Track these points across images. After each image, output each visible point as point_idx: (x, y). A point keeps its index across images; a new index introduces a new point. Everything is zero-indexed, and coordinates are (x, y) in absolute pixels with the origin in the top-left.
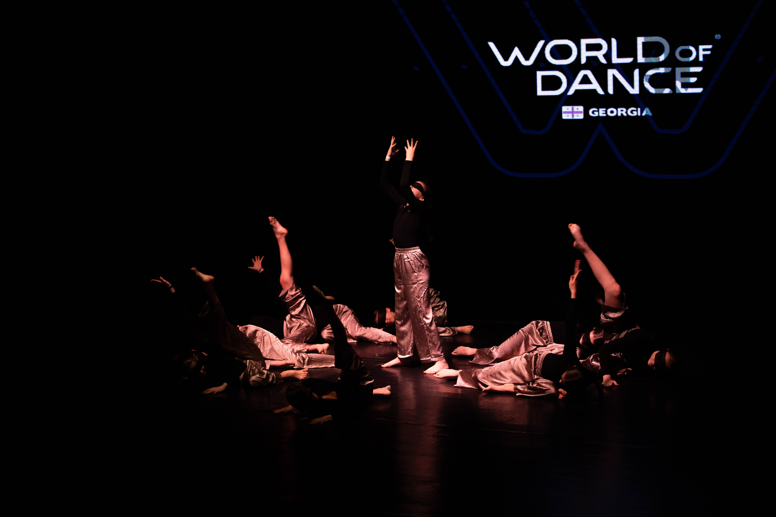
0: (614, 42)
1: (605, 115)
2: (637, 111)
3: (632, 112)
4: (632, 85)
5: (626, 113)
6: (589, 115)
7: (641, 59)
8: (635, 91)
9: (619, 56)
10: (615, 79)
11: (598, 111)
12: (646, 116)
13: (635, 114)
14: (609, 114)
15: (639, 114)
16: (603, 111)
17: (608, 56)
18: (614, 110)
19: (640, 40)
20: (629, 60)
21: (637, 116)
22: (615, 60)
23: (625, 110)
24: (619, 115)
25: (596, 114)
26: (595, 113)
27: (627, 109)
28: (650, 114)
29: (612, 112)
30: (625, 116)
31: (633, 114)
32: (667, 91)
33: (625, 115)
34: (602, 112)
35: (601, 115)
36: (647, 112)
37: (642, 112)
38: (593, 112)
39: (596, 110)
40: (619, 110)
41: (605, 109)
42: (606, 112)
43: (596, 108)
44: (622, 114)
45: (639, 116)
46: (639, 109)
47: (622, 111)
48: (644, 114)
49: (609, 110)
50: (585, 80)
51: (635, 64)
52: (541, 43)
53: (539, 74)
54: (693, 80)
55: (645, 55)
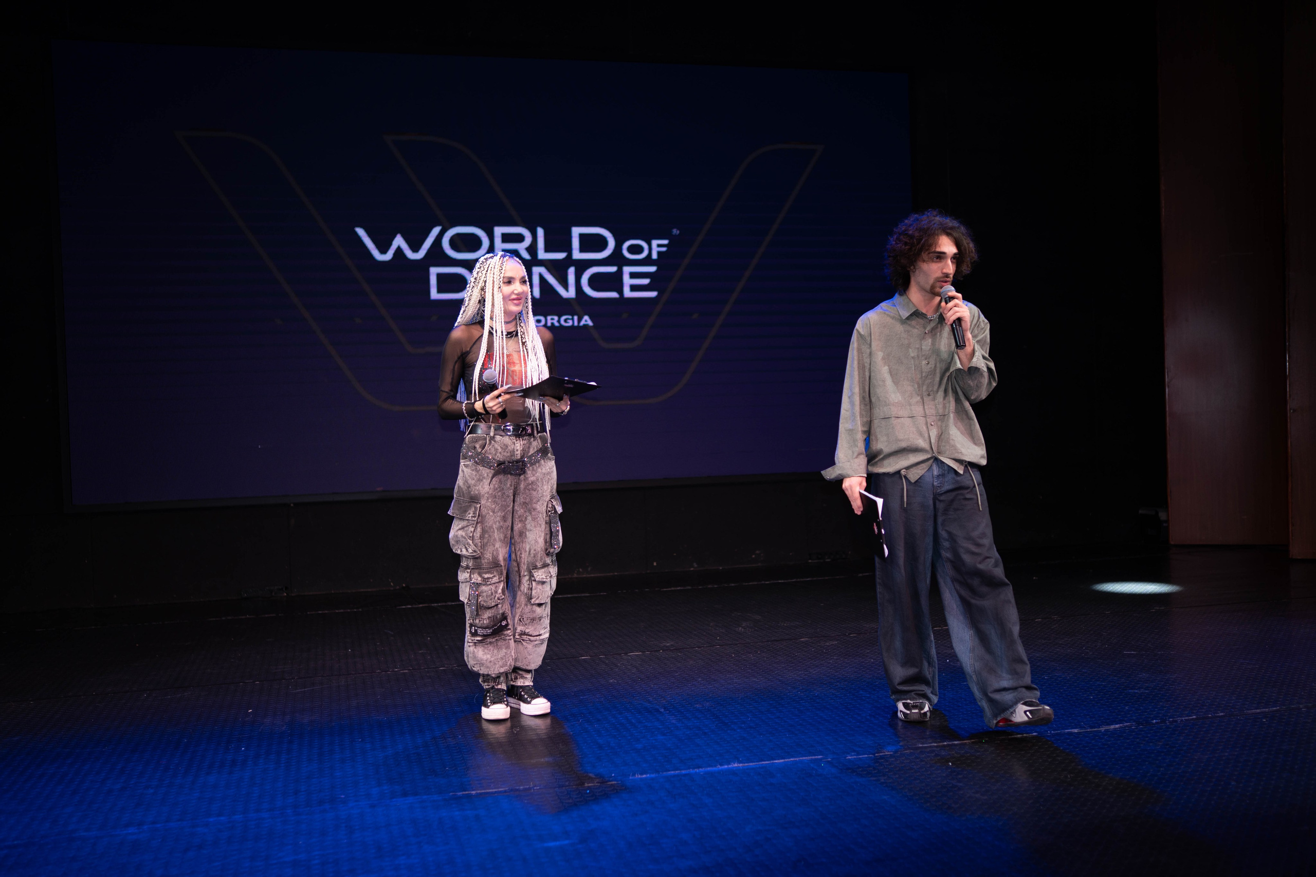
0: (540, 232)
2: (573, 319)
3: (566, 321)
4: (566, 286)
5: (559, 321)
7: (577, 255)
8: (571, 293)
9: (547, 249)
10: (541, 277)
12: (586, 326)
13: (570, 323)
15: (576, 324)
17: (532, 249)
19: (576, 231)
20: (561, 256)
21: (573, 326)
22: (542, 255)
23: (556, 318)
24: (549, 324)
27: (560, 317)
28: (590, 323)
30: (557, 327)
31: (568, 323)
32: (614, 295)
33: (557, 324)
36: (586, 321)
37: (580, 320)
40: (549, 318)
44: (552, 324)
45: (576, 327)
46: (576, 318)
47: (552, 319)
48: (582, 323)
51: (569, 261)
52: (436, 231)
53: (434, 271)
54: (646, 281)
55: (582, 250)
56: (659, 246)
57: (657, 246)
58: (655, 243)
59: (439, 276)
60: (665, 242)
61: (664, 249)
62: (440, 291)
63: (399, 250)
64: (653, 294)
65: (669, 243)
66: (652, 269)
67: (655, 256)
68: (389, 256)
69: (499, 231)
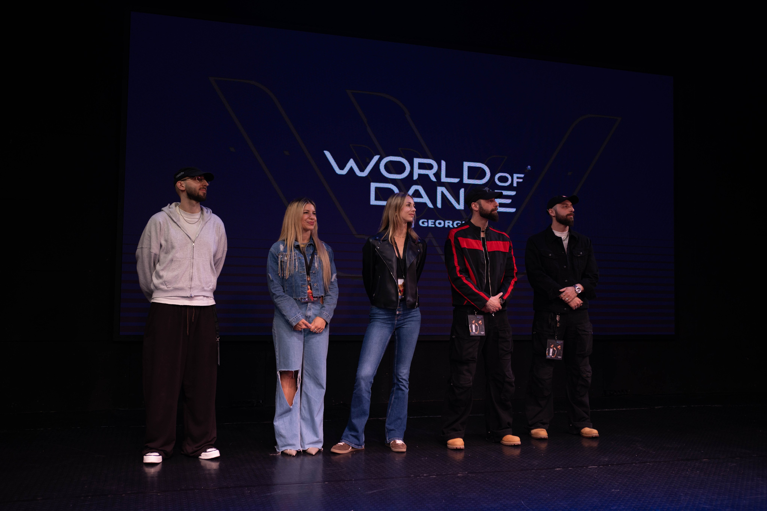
0: (443, 163)
1: (433, 226)
3: (457, 224)
4: (458, 201)
5: (453, 225)
6: (419, 225)
7: (466, 180)
8: (460, 206)
9: (447, 176)
10: (443, 194)
11: (428, 222)
13: (460, 226)
14: (437, 225)
16: (432, 222)
17: (438, 175)
18: (442, 222)
19: (466, 165)
20: (456, 180)
22: (444, 179)
23: (451, 222)
24: (446, 226)
25: (426, 225)
26: (425, 223)
27: (453, 222)
29: (440, 224)
33: (451, 226)
34: (430, 223)
35: (430, 225)
38: (423, 223)
39: (426, 220)
40: (446, 222)
41: (433, 221)
42: (435, 223)
43: (425, 219)
44: (448, 226)
47: (449, 223)
49: (438, 222)
50: (417, 194)
51: (461, 184)
52: (376, 158)
53: (373, 186)
54: (508, 201)
55: (469, 177)
56: (518, 178)
57: (517, 179)
58: (515, 176)
59: (377, 189)
60: (522, 176)
61: (521, 180)
62: (377, 199)
63: (351, 169)
64: (513, 210)
65: (524, 176)
66: (513, 193)
67: (515, 185)
68: (344, 172)
69: (417, 161)
